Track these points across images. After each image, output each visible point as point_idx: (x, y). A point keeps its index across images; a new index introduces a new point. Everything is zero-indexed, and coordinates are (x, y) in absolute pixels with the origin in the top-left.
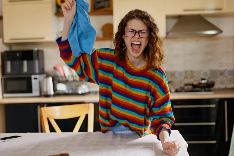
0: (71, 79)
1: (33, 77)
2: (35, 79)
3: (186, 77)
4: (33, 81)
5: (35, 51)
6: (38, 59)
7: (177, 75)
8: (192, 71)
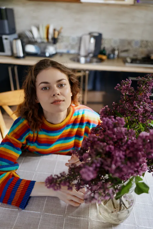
0: (39, 41)
1: (4, 37)
2: (6, 39)
3: (141, 47)
4: (5, 42)
5: (3, 9)
6: (7, 19)
7: (133, 44)
8: (147, 41)
